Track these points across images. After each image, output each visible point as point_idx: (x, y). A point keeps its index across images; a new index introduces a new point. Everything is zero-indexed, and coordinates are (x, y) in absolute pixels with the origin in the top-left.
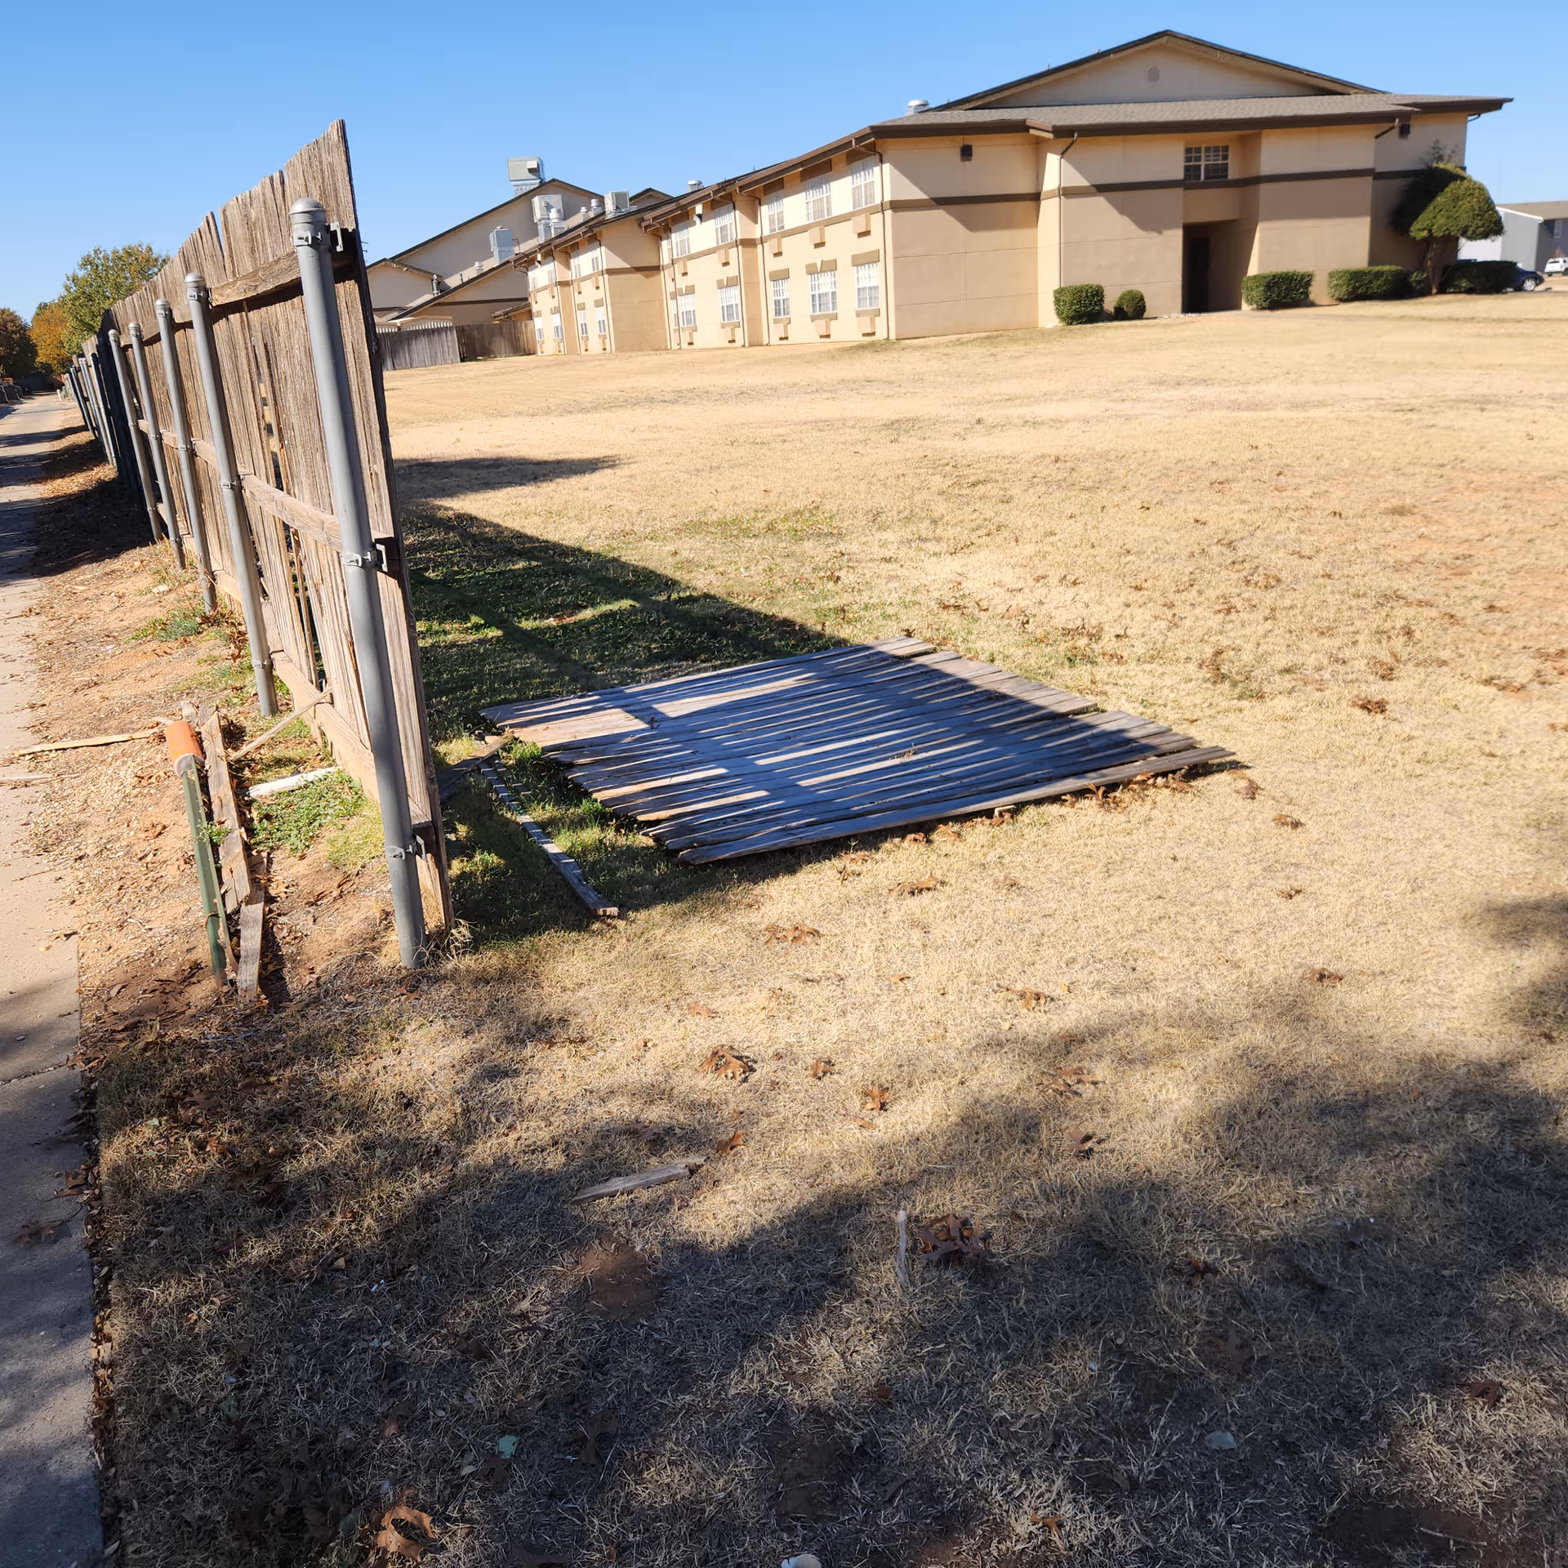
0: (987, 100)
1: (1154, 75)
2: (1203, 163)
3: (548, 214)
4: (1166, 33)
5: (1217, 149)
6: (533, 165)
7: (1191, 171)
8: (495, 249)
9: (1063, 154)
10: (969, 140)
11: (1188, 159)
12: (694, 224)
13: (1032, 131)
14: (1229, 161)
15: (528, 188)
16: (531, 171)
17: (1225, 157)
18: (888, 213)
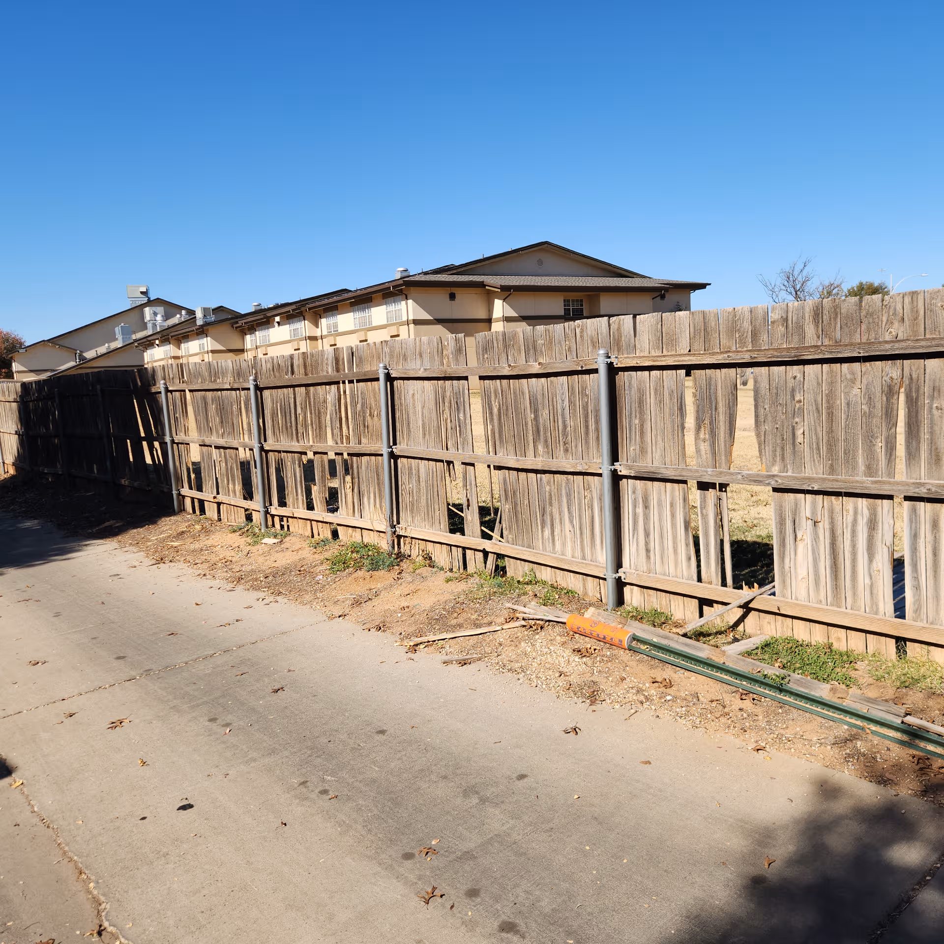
0: (459, 270)
1: (540, 262)
2: (571, 308)
3: (155, 319)
4: (546, 243)
5: (577, 301)
6: (144, 290)
7: (567, 311)
8: (119, 336)
9: (504, 300)
10: (454, 290)
11: (565, 306)
12: (274, 327)
13: (487, 287)
14: (584, 307)
15: (140, 303)
16: (142, 293)
17: (582, 305)
18: (412, 326)
